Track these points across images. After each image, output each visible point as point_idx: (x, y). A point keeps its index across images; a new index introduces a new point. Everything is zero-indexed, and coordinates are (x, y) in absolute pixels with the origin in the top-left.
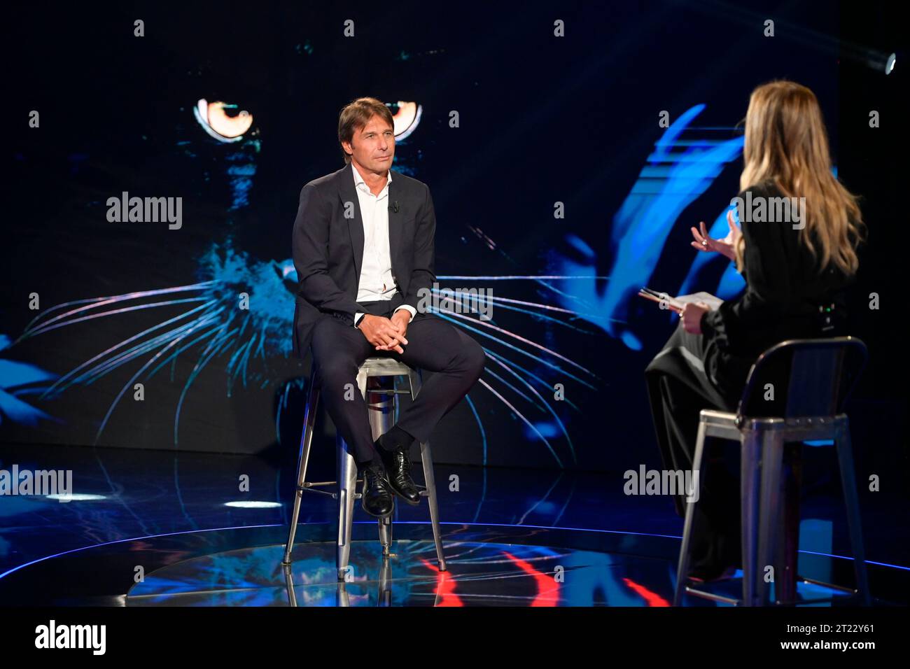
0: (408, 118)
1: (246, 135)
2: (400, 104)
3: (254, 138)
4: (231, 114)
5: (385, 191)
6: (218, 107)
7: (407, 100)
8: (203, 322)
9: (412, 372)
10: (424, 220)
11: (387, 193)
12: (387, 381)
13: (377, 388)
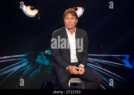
0: (80, 12)
1: (36, 15)
2: (78, 8)
3: (38, 16)
4: (32, 9)
5: (74, 33)
6: (29, 7)
7: (80, 7)
8: (23, 65)
9: (82, 82)
10: (85, 41)
11: (75, 34)
12: (75, 84)
13: (72, 86)
